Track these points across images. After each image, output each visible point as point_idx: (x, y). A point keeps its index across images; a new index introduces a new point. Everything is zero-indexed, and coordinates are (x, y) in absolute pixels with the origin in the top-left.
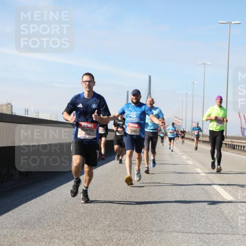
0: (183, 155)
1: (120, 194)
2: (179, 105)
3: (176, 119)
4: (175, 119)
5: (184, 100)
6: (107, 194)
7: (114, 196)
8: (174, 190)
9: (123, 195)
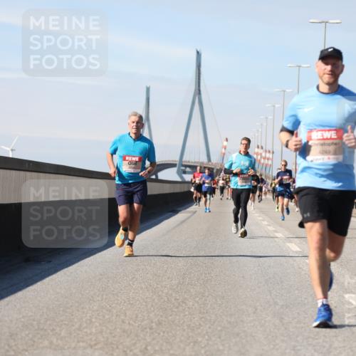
0: (276, 231)
1: (137, 317)
2: (267, 118)
3: (260, 151)
4: (256, 150)
5: (277, 106)
6: (107, 317)
7: (123, 322)
8: (259, 307)
9: (143, 320)
